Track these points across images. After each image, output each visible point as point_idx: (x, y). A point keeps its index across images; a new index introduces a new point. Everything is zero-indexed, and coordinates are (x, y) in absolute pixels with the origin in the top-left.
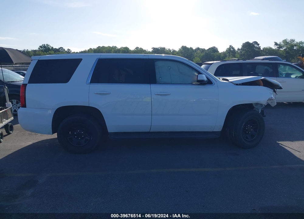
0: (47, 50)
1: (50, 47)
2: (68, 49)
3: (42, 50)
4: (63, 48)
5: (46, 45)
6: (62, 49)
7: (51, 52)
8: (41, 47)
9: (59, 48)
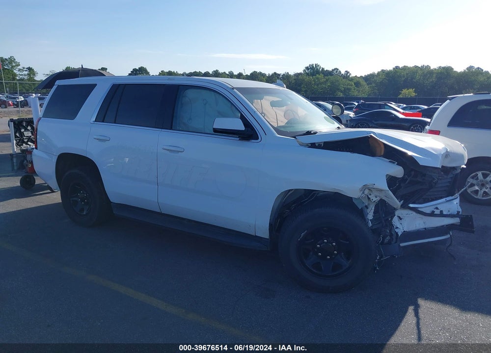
0: (315, 73)
1: (320, 67)
2: (346, 71)
3: (307, 74)
4: (338, 69)
5: (314, 66)
6: (337, 72)
7: (319, 76)
8: (307, 68)
9: (333, 70)
